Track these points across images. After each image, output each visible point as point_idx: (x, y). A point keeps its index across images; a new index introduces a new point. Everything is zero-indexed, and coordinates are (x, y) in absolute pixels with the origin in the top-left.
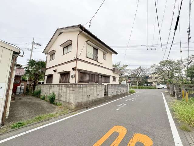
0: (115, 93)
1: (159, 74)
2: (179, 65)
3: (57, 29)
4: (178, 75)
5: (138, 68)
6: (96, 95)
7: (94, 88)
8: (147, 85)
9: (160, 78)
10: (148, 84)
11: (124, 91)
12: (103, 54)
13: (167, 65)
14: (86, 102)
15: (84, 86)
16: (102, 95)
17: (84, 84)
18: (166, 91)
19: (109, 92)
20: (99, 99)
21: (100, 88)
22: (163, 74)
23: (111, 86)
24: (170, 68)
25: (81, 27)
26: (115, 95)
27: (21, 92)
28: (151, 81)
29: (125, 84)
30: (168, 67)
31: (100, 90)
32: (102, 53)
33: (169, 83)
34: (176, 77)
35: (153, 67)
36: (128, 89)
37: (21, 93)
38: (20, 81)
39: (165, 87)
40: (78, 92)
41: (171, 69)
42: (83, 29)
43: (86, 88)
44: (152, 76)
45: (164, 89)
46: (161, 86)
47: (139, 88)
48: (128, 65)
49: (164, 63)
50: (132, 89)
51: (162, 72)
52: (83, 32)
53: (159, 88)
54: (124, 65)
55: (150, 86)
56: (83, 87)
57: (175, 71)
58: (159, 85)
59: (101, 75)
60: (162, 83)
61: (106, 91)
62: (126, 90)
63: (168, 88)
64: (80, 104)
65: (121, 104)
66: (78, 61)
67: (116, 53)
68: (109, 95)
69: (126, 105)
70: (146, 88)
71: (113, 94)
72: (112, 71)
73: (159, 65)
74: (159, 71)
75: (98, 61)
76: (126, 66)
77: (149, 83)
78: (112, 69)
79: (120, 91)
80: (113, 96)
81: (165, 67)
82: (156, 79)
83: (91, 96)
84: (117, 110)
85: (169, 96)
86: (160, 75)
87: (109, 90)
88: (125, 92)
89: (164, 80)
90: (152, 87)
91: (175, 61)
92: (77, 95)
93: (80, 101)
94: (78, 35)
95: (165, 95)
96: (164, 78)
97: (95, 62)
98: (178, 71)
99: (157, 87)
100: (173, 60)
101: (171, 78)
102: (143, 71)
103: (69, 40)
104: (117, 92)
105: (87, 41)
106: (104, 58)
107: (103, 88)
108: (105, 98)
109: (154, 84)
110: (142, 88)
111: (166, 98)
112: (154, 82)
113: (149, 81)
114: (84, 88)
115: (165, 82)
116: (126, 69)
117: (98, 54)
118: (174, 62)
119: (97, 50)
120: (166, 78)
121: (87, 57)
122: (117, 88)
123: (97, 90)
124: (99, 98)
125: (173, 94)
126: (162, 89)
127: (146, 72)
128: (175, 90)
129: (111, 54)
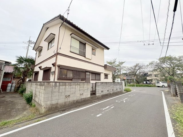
0: (105, 92)
1: (158, 71)
2: (181, 62)
3: (44, 24)
4: (180, 72)
5: (135, 65)
6: (79, 95)
7: (77, 87)
8: (146, 83)
9: (160, 75)
10: (148, 82)
11: (117, 89)
12: (93, 49)
13: (167, 61)
14: (64, 104)
15: (61, 84)
16: (87, 95)
17: (62, 82)
18: (167, 90)
19: (97, 91)
20: (83, 100)
21: (85, 86)
22: (164, 71)
23: (100, 84)
24: (170, 65)
25: (61, 17)
26: (105, 95)
27: (12, 89)
28: (150, 79)
29: (119, 81)
30: (169, 64)
31: (85, 88)
32: (91, 48)
33: (169, 81)
34: (178, 74)
35: (151, 63)
36: (122, 87)
37: (12, 91)
38: (12, 78)
39: (166, 85)
40: (52, 92)
41: (172, 66)
42: (64, 20)
43: (64, 87)
44: (151, 73)
45: (165, 87)
46: (161, 84)
47: (137, 86)
48: (124, 62)
49: (164, 60)
50: (127, 87)
51: (162, 69)
52: (65, 23)
53: (159, 87)
54: (121, 62)
55: (149, 84)
56: (59, 86)
57: (176, 68)
58: (159, 83)
59: (90, 72)
60: (163, 81)
61: (94, 90)
62: (120, 89)
63: (169, 86)
64: (54, 107)
65: (108, 107)
66: (58, 56)
67: (108, 49)
68: (97, 95)
69: (113, 108)
70: (145, 86)
71: (102, 94)
72: (104, 68)
73: (159, 62)
74: (159, 68)
75: (85, 57)
76: (122, 63)
77: (148, 80)
78: (104, 66)
79: (113, 90)
80: (103, 95)
81: (165, 64)
82: (155, 76)
83: (71, 96)
84: (98, 116)
85: (170, 95)
86: (160, 73)
87: (97, 88)
88: (119, 90)
89: (164, 78)
90: (151, 85)
91: (176, 57)
92: (50, 95)
93: (54, 102)
94: (60, 27)
95: (165, 94)
96: (164, 76)
97: (82, 58)
98: (180, 68)
99: (157, 85)
100: (174, 57)
101: (173, 75)
102: (140, 68)
103: (51, 33)
104: (108, 91)
105: (71, 34)
106: (94, 54)
107: (90, 86)
108: (92, 98)
109: (154, 82)
110: (140, 86)
111: (166, 98)
112: (153, 80)
113: (148, 78)
114: (61, 87)
115: (166, 80)
116: (122, 66)
117: (85, 49)
118: (175, 59)
119: (85, 44)
120: (167, 76)
121: (71, 52)
122: (109, 86)
123: (81, 89)
124: (84, 98)
125: (174, 93)
126: (162, 87)
127: (143, 69)
128: (177, 90)
129: (103, 49)
